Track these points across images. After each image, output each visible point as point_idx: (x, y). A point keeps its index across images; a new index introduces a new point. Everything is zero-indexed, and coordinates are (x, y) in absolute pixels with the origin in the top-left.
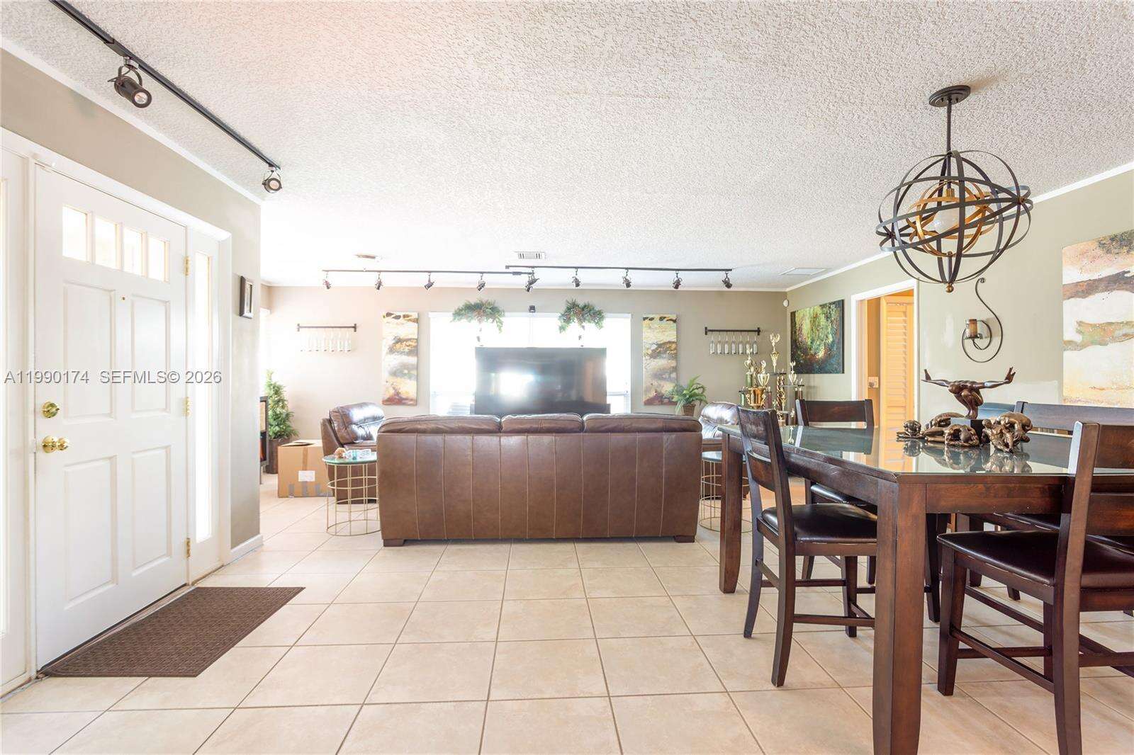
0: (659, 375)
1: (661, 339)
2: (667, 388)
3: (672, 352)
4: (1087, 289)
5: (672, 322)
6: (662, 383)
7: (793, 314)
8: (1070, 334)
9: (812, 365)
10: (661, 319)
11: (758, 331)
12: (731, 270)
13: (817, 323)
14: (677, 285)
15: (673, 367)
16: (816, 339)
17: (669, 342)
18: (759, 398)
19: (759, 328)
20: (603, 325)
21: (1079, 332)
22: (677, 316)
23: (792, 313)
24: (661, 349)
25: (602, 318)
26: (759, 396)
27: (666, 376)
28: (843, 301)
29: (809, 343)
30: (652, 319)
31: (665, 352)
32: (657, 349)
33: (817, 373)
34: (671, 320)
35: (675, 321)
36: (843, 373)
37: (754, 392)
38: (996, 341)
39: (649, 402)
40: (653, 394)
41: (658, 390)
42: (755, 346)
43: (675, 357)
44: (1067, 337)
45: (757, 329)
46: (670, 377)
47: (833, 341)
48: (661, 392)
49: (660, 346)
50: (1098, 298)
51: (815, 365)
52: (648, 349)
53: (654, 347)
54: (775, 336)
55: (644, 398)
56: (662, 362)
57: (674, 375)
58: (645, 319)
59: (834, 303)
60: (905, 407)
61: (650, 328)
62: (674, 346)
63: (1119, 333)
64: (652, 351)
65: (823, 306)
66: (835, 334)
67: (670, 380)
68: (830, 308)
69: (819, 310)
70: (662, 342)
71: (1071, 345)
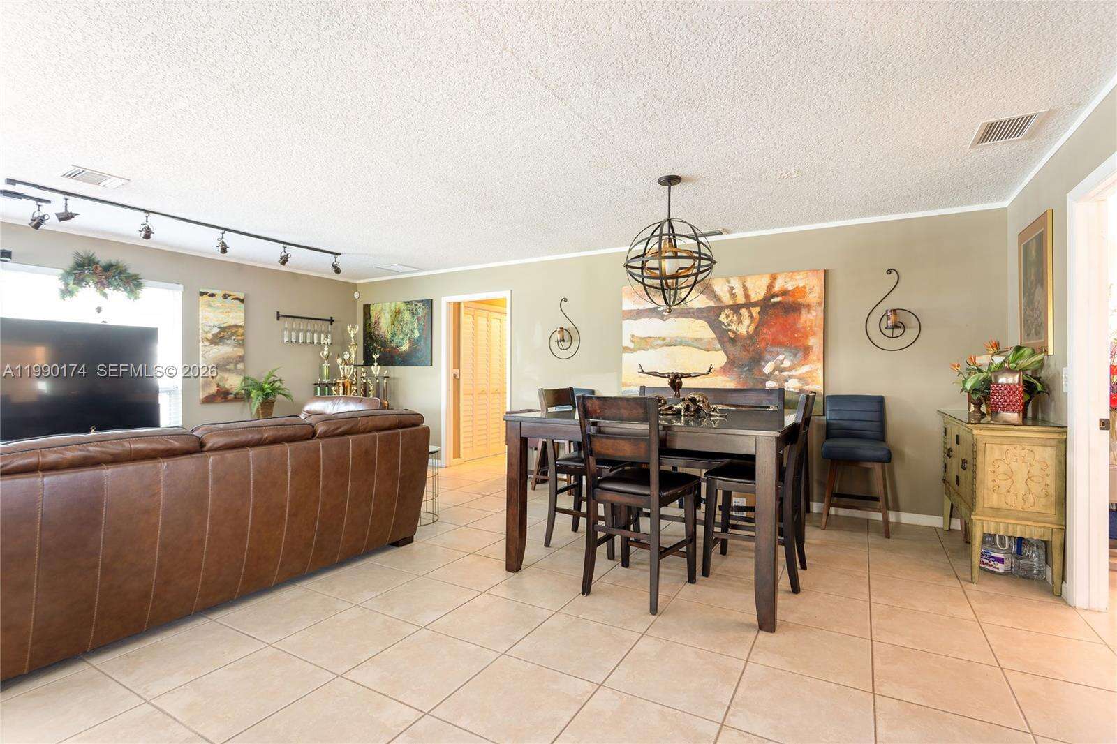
0: (221, 366)
1: (225, 321)
2: (234, 382)
3: (239, 338)
4: (638, 314)
5: (238, 302)
6: (226, 375)
7: (367, 308)
8: (626, 342)
9: (392, 357)
10: (225, 296)
11: (331, 321)
12: (340, 254)
13: (399, 319)
14: (284, 260)
15: (240, 356)
16: (398, 333)
17: (236, 326)
18: (348, 390)
19: (331, 318)
20: (140, 295)
21: (632, 342)
22: (245, 295)
23: (365, 306)
24: (222, 335)
25: (139, 286)
26: (349, 388)
27: (231, 366)
28: (432, 300)
29: (389, 337)
30: (212, 295)
31: (230, 337)
32: (219, 333)
33: (399, 365)
34: (237, 299)
35: (242, 301)
36: (431, 365)
37: (343, 384)
38: (575, 344)
39: (209, 400)
40: (214, 389)
41: (221, 384)
42: (329, 336)
43: (242, 344)
44: (625, 344)
45: (329, 318)
46: (236, 368)
47: (420, 337)
48: (224, 387)
49: (223, 329)
50: (642, 322)
51: (396, 358)
52: (207, 333)
53: (216, 330)
54: (353, 327)
55: (202, 396)
56: (226, 350)
57: (240, 366)
58: (202, 294)
59: (422, 301)
60: (472, 394)
61: (210, 306)
62: (241, 331)
63: (655, 343)
64: (213, 335)
65: (407, 303)
66: (421, 330)
67: (236, 371)
68: (416, 305)
69: (402, 306)
70: (225, 325)
71: (626, 349)
